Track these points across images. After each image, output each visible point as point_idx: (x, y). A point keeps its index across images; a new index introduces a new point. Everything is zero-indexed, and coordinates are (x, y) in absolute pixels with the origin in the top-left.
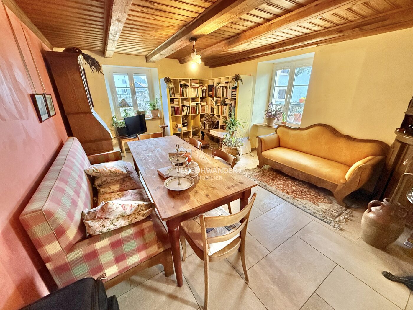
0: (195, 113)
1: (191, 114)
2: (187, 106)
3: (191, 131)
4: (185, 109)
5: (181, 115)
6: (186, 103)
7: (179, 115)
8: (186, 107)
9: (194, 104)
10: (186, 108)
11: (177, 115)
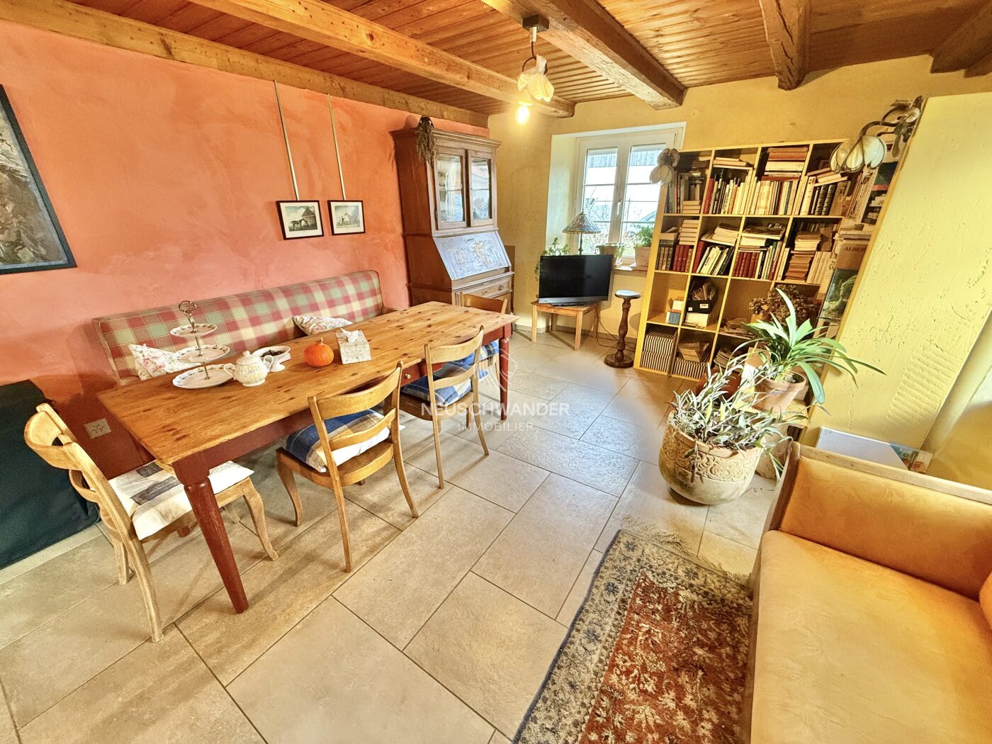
0: (753, 276)
1: (730, 277)
2: (722, 247)
3: (717, 333)
4: (710, 256)
5: (690, 274)
6: (722, 236)
7: (684, 271)
8: (717, 248)
9: (754, 241)
10: (716, 252)
11: (676, 271)
